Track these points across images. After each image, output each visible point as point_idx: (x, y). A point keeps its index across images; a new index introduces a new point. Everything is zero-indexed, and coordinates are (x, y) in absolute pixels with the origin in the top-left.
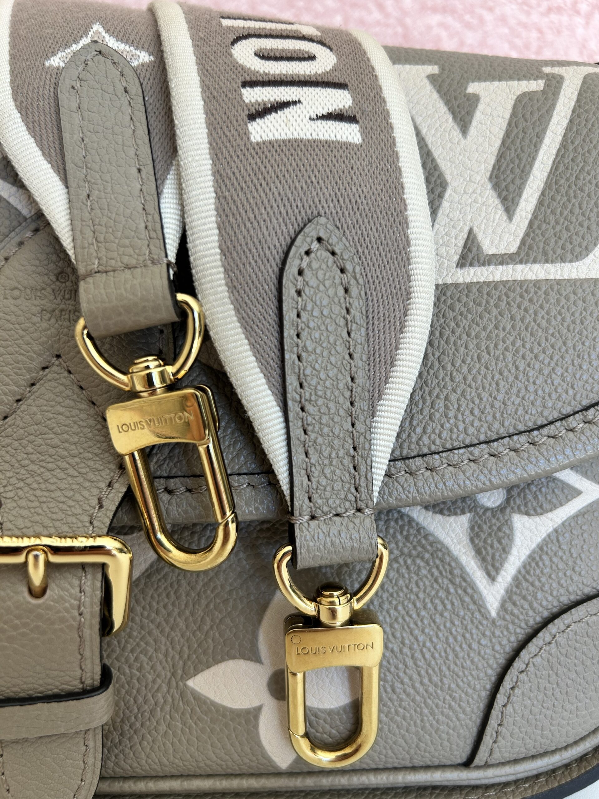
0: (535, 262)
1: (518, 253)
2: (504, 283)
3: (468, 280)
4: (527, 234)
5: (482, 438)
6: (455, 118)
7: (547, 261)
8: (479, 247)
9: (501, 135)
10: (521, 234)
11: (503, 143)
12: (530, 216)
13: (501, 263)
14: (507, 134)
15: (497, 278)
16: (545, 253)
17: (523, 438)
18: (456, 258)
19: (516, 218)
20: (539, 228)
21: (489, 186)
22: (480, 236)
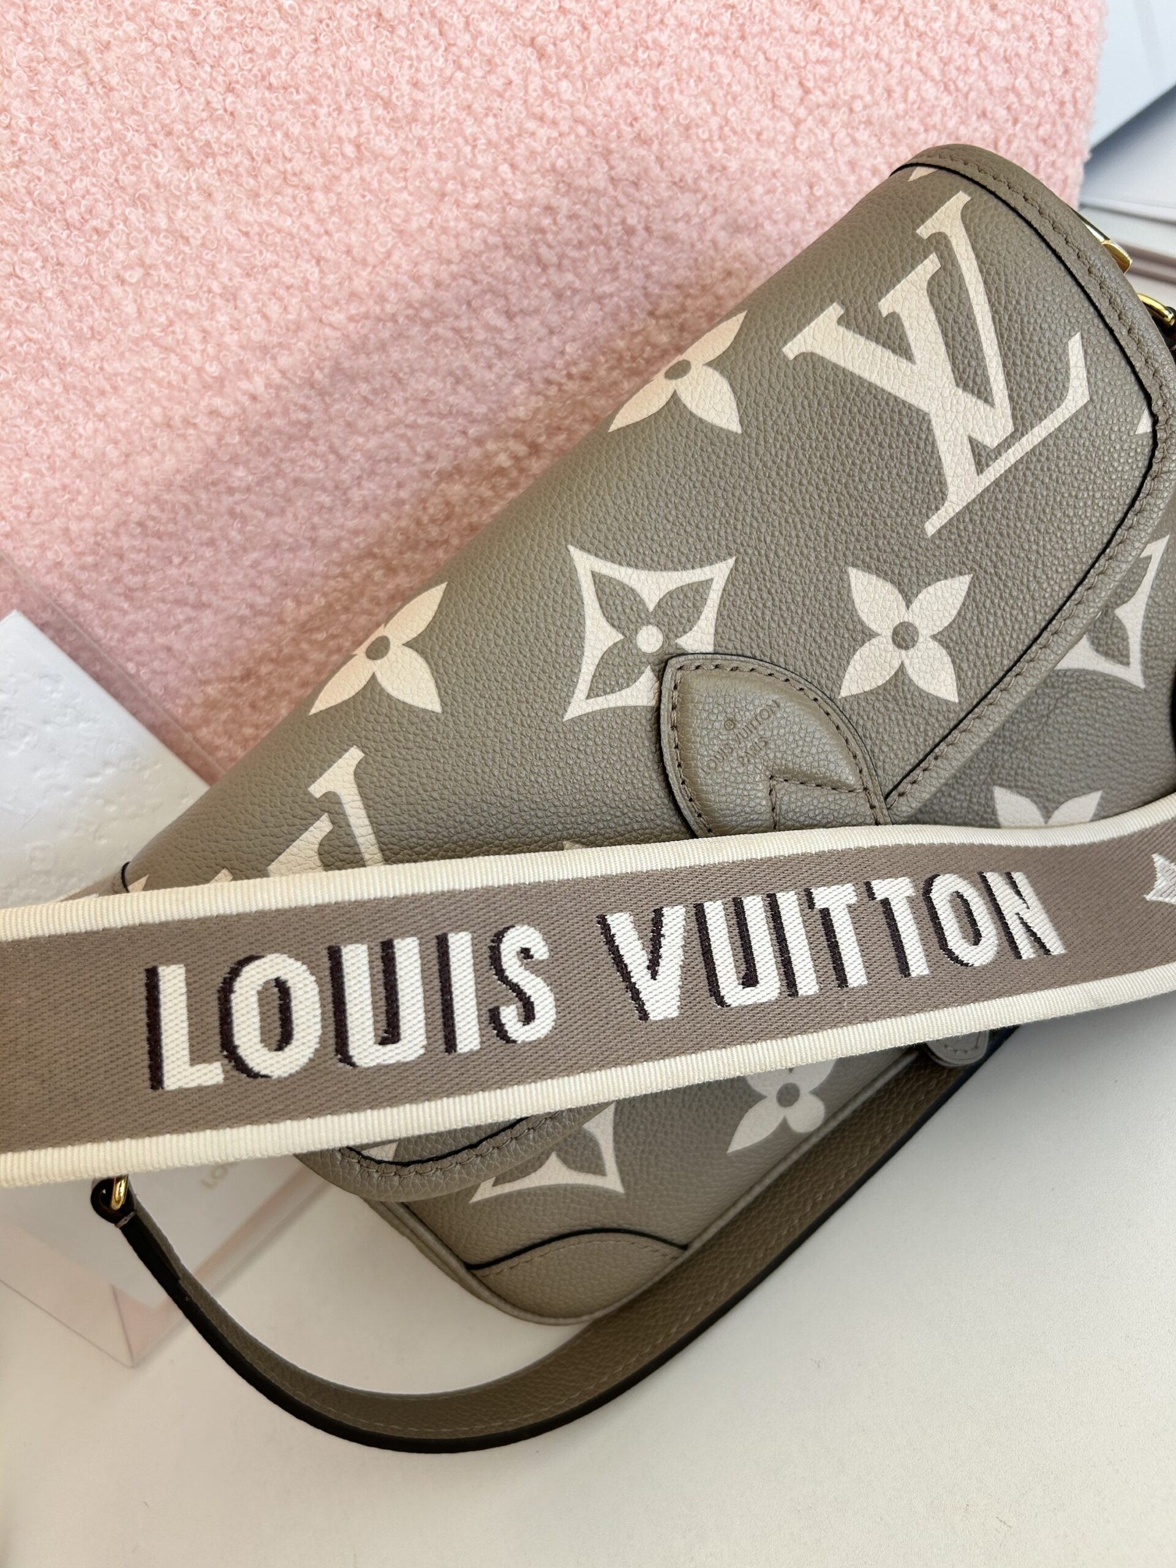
0: (1032, 427)
1: (1016, 430)
2: (1021, 461)
3: (993, 479)
4: (1014, 409)
5: (1075, 583)
6: (894, 351)
7: (1041, 420)
8: (985, 447)
9: (941, 340)
10: (1009, 412)
11: (947, 344)
12: (1006, 393)
13: (1009, 447)
14: (945, 334)
15: (1013, 461)
16: (1036, 414)
17: (1102, 561)
18: (973, 468)
19: (997, 400)
20: (1019, 395)
21: (960, 391)
22: (979, 438)
